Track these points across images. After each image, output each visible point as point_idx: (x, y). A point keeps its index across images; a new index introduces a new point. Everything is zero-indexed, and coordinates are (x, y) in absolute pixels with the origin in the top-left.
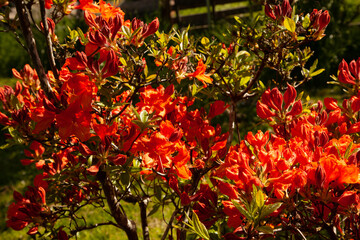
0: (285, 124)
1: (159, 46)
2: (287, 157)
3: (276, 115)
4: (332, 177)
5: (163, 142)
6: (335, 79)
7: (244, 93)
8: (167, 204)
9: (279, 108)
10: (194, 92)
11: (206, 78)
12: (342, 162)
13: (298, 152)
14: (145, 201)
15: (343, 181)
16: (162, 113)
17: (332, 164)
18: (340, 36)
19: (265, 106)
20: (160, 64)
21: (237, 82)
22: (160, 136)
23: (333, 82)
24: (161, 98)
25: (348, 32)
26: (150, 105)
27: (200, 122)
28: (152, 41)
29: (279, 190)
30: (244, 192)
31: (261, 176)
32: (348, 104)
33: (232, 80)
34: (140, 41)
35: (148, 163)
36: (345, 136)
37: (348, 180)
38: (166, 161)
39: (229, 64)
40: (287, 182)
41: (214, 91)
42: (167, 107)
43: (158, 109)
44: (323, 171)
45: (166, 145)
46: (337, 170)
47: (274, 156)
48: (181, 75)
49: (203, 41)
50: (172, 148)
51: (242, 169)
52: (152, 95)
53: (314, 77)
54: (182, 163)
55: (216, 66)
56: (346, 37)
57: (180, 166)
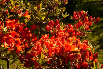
0: (55, 32)
1: (11, 5)
2: (54, 43)
3: (52, 29)
4: (68, 49)
5: (11, 38)
6: (72, 17)
7: (43, 22)
8: (17, 60)
9: (53, 27)
10: (26, 22)
11: (29, 17)
12: (71, 44)
13: (58, 42)
14: (9, 60)
15: (71, 50)
16: (14, 29)
17: (68, 45)
18: (80, 5)
19: (49, 26)
20: (12, 11)
21: (41, 18)
22: (10, 36)
23: (71, 19)
24: (13, 23)
25: (82, 4)
26: (9, 26)
27: (27, 32)
28: (9, 3)
29: (50, 54)
30: (39, 55)
31: (45, 49)
32: (76, 26)
33: (39, 18)
34: (4, 3)
35: (6, 45)
36: (74, 36)
37: (72, 50)
38: (12, 45)
39: (38, 12)
40: (53, 51)
41: (33, 21)
42: (16, 26)
43: (12, 27)
44: (64, 47)
45: (12, 39)
46: (69, 47)
47: (49, 43)
48: (20, 15)
49: (28, 4)
50: (14, 40)
51: (38, 47)
52: (10, 22)
53: (66, 17)
54: (18, 45)
55: (33, 13)
56: (82, 6)
57: (18, 47)
